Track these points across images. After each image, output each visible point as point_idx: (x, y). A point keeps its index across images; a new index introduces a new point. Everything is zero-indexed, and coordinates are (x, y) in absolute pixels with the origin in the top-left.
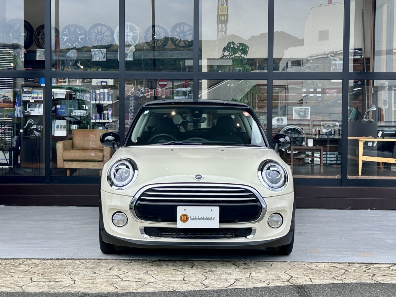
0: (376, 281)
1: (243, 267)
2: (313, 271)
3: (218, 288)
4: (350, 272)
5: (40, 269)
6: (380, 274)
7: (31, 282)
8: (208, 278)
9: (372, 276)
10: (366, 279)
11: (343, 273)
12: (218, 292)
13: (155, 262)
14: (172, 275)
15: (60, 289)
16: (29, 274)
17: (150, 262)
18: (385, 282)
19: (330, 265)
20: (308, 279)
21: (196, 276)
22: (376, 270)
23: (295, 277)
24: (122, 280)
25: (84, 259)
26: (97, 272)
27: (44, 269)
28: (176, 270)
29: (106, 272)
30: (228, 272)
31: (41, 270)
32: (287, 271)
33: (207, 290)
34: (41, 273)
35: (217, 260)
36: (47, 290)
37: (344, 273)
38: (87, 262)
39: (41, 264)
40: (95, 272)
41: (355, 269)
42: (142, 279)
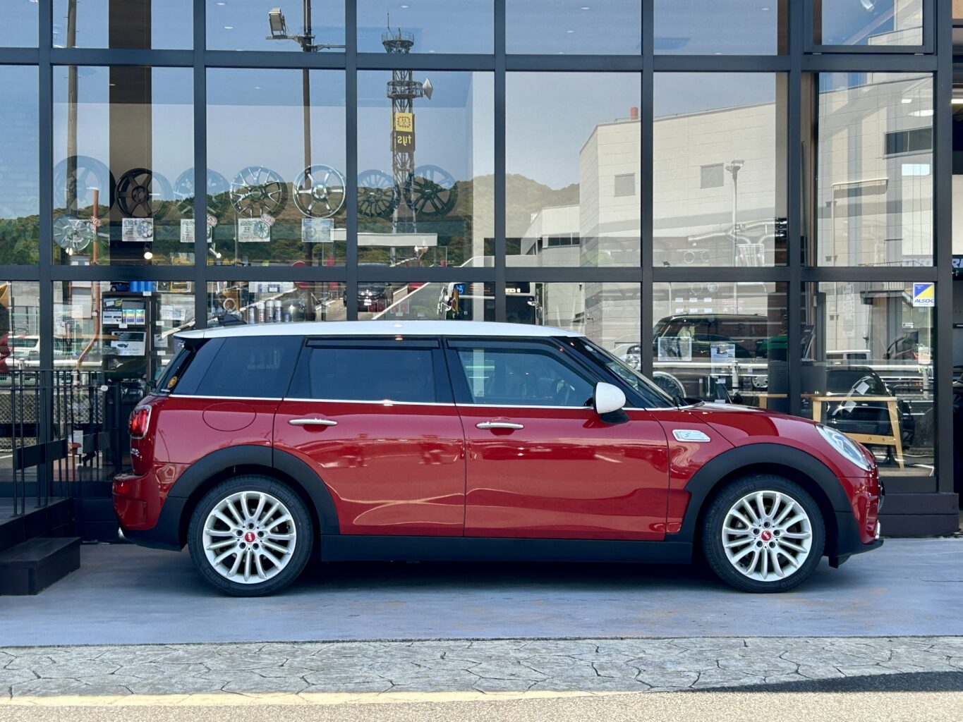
2: (832, 654)
4: (901, 653)
6: (958, 655)
7: (309, 685)
8: (642, 672)
9: (947, 659)
11: (889, 655)
14: (570, 667)
15: (373, 695)
16: (291, 671)
20: (832, 669)
21: (616, 667)
22: (947, 649)
23: (804, 665)
24: (480, 677)
26: (420, 663)
27: (312, 660)
28: (569, 657)
29: (438, 663)
30: (672, 659)
31: (309, 663)
32: (782, 655)
34: (315, 668)
38: (385, 646)
40: (416, 664)
41: (905, 647)
42: (518, 674)
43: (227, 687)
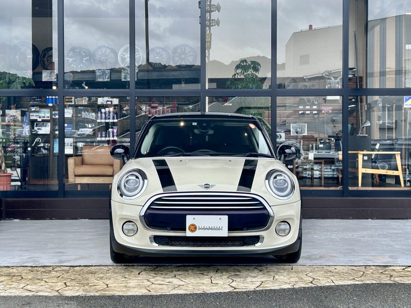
0: (395, 281)
1: (265, 271)
2: (333, 274)
3: (246, 290)
4: (368, 274)
5: (71, 275)
6: (396, 275)
7: (66, 287)
8: (234, 281)
9: (390, 277)
10: (386, 280)
11: (361, 275)
12: (247, 293)
13: (180, 268)
14: (200, 279)
15: (95, 292)
16: (61, 280)
17: (175, 267)
18: (403, 282)
19: (347, 268)
20: (330, 281)
21: (222, 279)
22: (392, 272)
23: (316, 279)
24: (153, 283)
25: (112, 266)
26: (126, 276)
27: (75, 274)
28: (202, 274)
29: (135, 277)
30: (252, 275)
31: (73, 276)
32: (308, 274)
33: (236, 292)
34: (73, 278)
35: (239, 265)
36: (83, 294)
37: (363, 275)
38: (114, 268)
39: (71, 271)
40: (124, 277)
41: (371, 271)
42: (172, 282)
43: (26, 287)
